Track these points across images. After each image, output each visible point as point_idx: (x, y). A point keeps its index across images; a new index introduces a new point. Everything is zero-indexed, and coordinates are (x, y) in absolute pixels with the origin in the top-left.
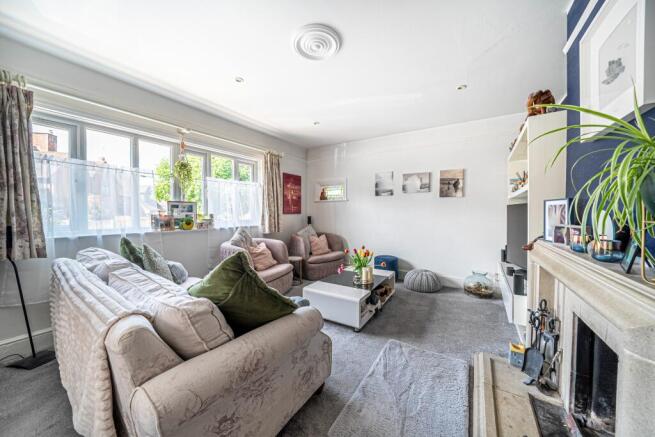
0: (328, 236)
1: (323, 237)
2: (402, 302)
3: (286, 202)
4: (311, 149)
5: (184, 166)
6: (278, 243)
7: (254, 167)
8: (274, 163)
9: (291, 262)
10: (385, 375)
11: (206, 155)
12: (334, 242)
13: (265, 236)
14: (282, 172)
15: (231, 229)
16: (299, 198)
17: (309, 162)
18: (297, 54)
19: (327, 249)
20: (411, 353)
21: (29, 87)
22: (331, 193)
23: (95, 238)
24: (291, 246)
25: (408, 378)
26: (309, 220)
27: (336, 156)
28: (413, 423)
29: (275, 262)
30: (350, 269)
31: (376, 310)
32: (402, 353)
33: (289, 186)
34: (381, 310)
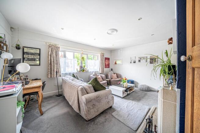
0: (117, 74)
1: (116, 74)
2: (136, 93)
3: (105, 65)
4: (112, 51)
5: (83, 58)
6: (103, 76)
7: (98, 56)
8: (102, 55)
9: (107, 80)
10: (127, 107)
11: (87, 55)
12: (118, 76)
13: (100, 74)
14: (104, 57)
15: (92, 72)
16: (109, 64)
17: (112, 54)
18: (107, 34)
19: (116, 78)
20: (135, 104)
21: (59, 46)
22: (117, 62)
23: (67, 73)
24: (107, 76)
25: (132, 108)
26: (112, 70)
27: (119, 52)
28: (131, 116)
29: (102, 80)
30: (122, 83)
31: (128, 94)
32: (132, 104)
33: (106, 61)
34: (129, 94)
